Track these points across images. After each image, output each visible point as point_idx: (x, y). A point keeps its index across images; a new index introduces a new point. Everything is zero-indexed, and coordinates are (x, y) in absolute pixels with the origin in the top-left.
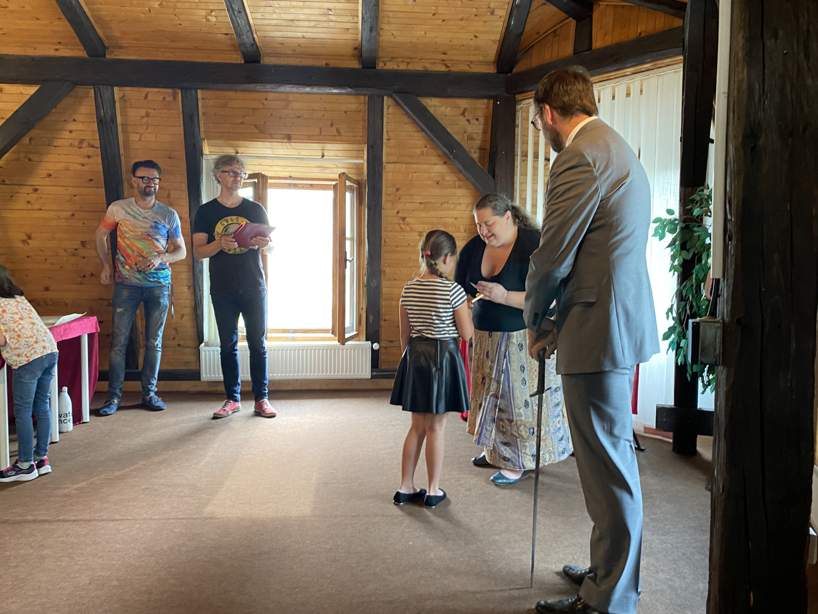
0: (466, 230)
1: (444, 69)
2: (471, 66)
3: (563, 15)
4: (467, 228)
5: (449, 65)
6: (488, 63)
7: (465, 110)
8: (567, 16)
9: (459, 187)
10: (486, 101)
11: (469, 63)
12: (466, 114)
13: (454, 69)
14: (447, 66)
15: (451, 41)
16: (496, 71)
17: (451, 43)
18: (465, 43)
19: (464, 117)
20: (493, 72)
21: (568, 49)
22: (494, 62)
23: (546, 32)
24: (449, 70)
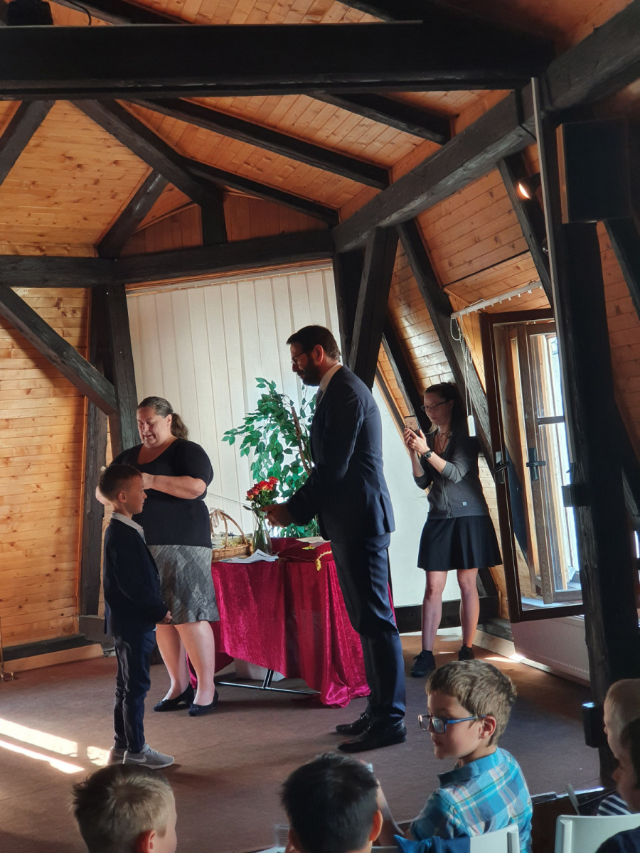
0: (64, 449)
1: (38, 253)
2: (69, 248)
3: (186, 199)
4: (66, 447)
5: (44, 248)
6: (86, 245)
7: (60, 300)
8: (191, 200)
9: (55, 395)
10: (83, 289)
11: (67, 245)
12: (62, 306)
13: (50, 253)
14: (42, 250)
15: (55, 223)
16: (97, 256)
17: (54, 226)
18: (70, 225)
19: (59, 308)
20: (93, 255)
21: (194, 237)
22: (94, 245)
23: (163, 216)
24: (45, 255)
